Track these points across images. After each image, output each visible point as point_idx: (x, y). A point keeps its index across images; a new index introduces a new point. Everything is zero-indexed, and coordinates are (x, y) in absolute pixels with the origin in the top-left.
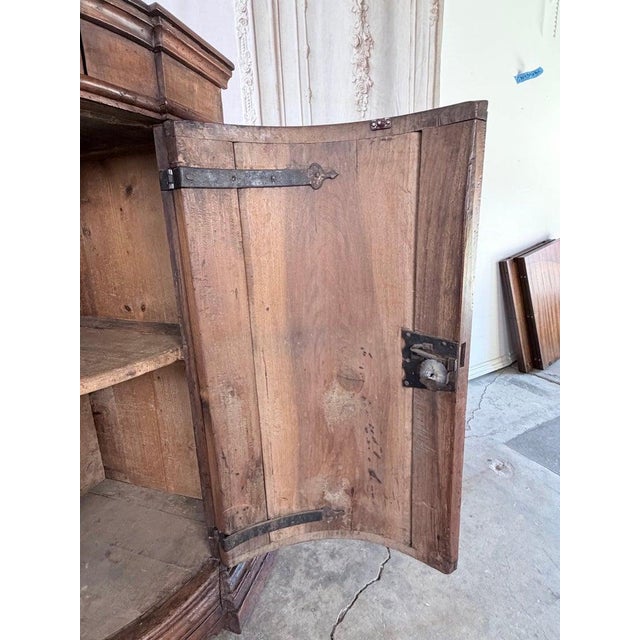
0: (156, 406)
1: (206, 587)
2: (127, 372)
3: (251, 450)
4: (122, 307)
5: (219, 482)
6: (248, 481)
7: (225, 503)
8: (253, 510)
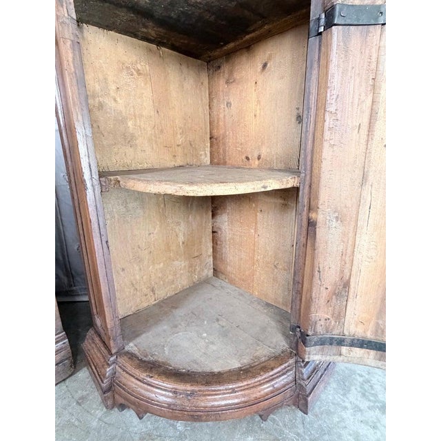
0: (255, 232)
1: (286, 368)
2: (262, 185)
3: (342, 272)
4: (244, 157)
5: (310, 290)
6: (334, 297)
7: (313, 309)
8: (333, 323)
